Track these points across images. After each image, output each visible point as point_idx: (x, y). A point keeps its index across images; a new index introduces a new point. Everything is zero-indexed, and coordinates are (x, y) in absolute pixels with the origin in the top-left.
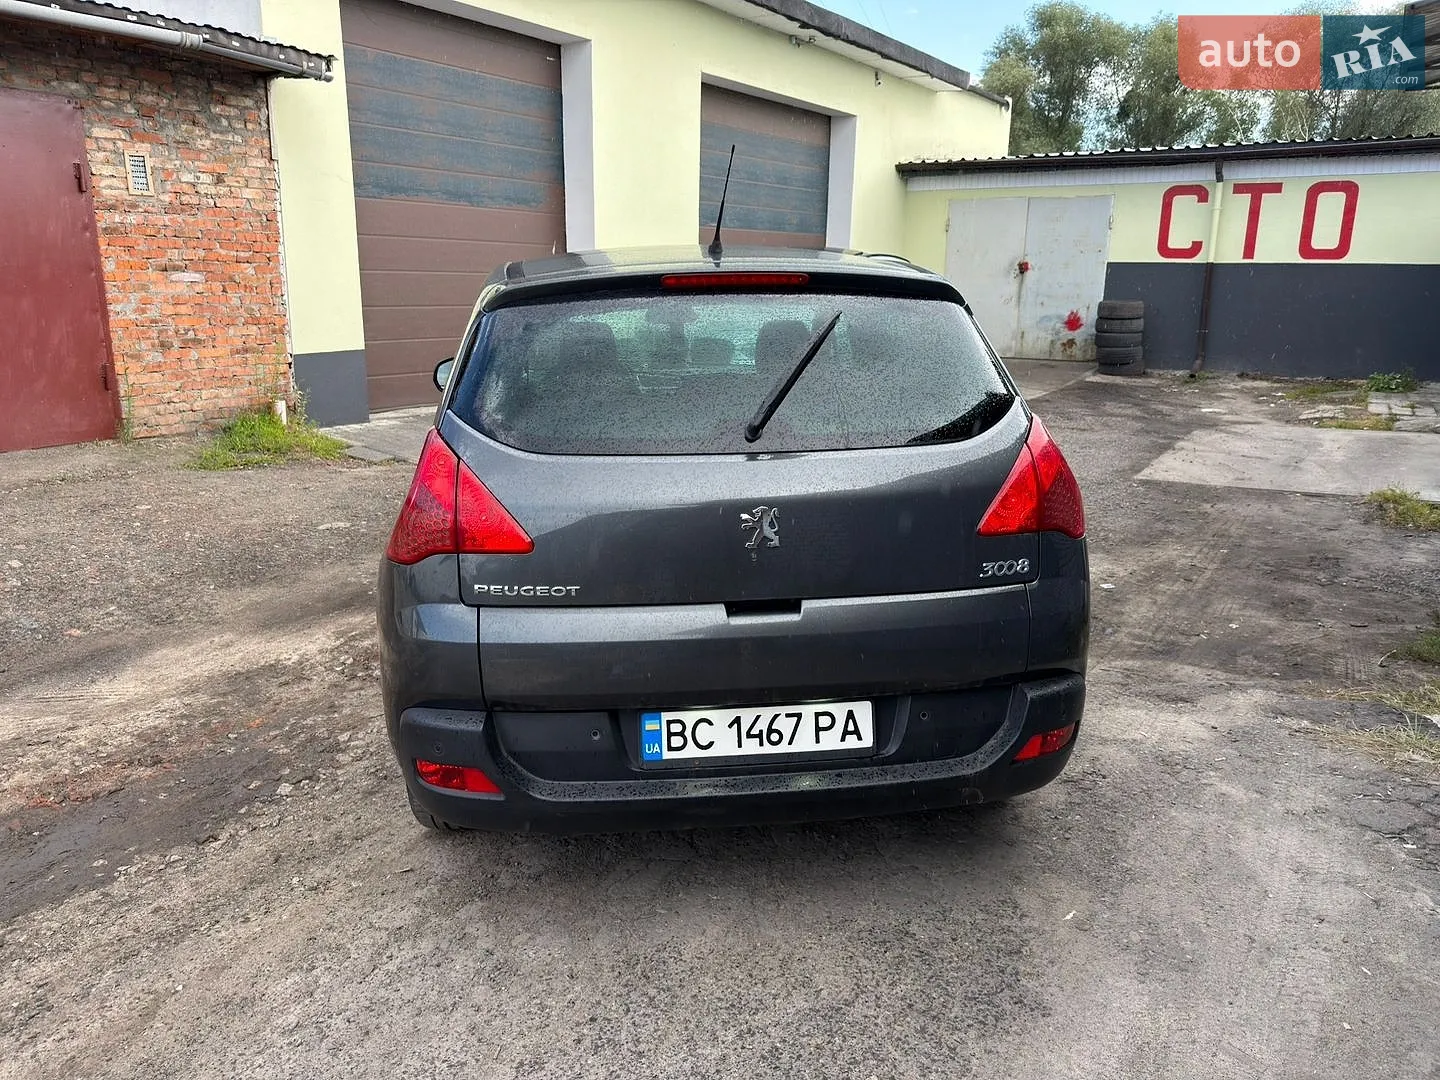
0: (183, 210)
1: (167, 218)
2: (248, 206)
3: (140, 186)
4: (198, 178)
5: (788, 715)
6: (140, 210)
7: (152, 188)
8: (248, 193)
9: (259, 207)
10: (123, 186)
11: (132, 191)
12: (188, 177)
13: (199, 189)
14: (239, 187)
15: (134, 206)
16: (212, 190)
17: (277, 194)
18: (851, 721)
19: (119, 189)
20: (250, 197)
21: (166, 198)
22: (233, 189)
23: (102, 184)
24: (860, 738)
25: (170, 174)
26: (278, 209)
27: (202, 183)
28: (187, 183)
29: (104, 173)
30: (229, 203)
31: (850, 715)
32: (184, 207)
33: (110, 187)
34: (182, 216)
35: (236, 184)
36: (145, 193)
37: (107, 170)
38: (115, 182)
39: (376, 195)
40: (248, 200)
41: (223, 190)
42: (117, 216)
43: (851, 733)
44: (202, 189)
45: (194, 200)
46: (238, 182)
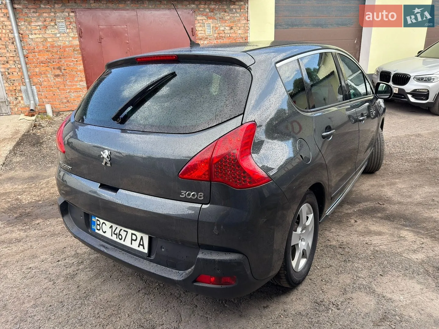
0: (220, 39)
1: (215, 41)
2: (239, 36)
3: (209, 32)
4: (225, 28)
5: (124, 231)
6: (208, 39)
7: (212, 33)
8: (240, 32)
9: (243, 36)
10: (204, 33)
11: (206, 34)
12: (222, 28)
13: (225, 32)
14: (237, 30)
15: (207, 38)
16: (229, 32)
17: (249, 31)
18: (142, 240)
19: (203, 34)
20: (240, 33)
21: (216, 35)
22: (235, 31)
23: (199, 33)
24: (144, 248)
25: (217, 28)
26: (249, 35)
27: (226, 30)
28: (222, 30)
29: (199, 29)
30: (234, 35)
31: (142, 238)
32: (221, 38)
33: (201, 34)
34: (220, 40)
35: (236, 29)
36: (210, 34)
37: (200, 29)
38: (202, 32)
39: (287, 28)
40: (239, 34)
41: (232, 31)
42: (202, 42)
43: (141, 245)
44: (226, 32)
45: (224, 35)
46: (237, 28)
